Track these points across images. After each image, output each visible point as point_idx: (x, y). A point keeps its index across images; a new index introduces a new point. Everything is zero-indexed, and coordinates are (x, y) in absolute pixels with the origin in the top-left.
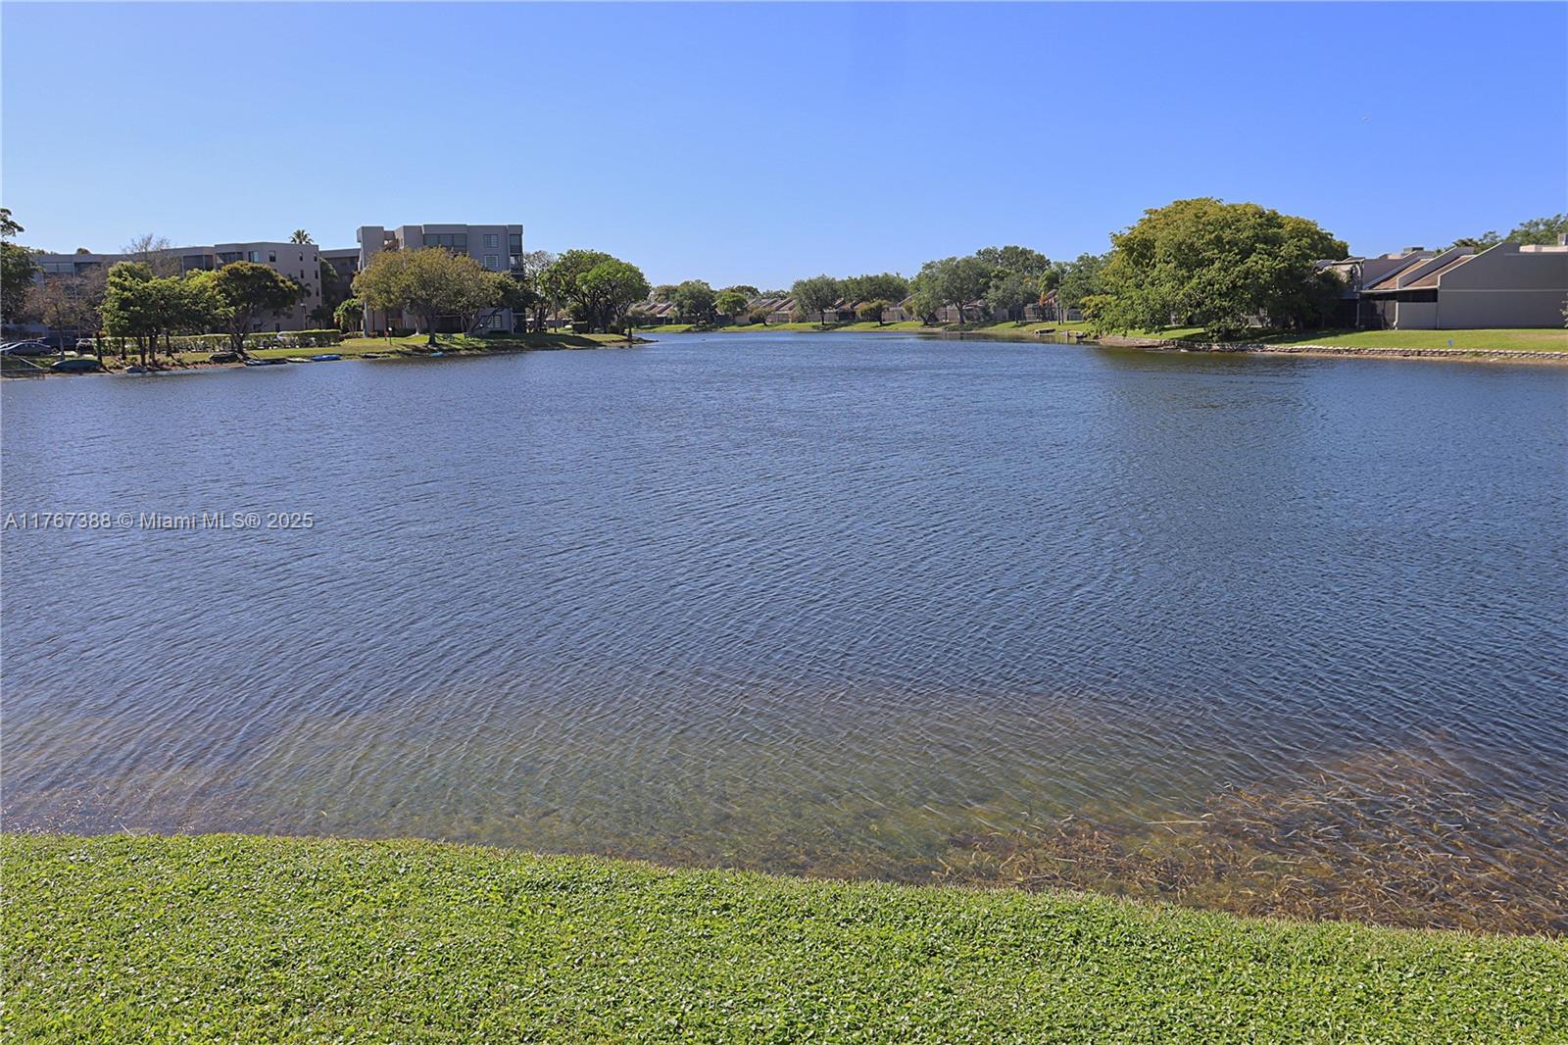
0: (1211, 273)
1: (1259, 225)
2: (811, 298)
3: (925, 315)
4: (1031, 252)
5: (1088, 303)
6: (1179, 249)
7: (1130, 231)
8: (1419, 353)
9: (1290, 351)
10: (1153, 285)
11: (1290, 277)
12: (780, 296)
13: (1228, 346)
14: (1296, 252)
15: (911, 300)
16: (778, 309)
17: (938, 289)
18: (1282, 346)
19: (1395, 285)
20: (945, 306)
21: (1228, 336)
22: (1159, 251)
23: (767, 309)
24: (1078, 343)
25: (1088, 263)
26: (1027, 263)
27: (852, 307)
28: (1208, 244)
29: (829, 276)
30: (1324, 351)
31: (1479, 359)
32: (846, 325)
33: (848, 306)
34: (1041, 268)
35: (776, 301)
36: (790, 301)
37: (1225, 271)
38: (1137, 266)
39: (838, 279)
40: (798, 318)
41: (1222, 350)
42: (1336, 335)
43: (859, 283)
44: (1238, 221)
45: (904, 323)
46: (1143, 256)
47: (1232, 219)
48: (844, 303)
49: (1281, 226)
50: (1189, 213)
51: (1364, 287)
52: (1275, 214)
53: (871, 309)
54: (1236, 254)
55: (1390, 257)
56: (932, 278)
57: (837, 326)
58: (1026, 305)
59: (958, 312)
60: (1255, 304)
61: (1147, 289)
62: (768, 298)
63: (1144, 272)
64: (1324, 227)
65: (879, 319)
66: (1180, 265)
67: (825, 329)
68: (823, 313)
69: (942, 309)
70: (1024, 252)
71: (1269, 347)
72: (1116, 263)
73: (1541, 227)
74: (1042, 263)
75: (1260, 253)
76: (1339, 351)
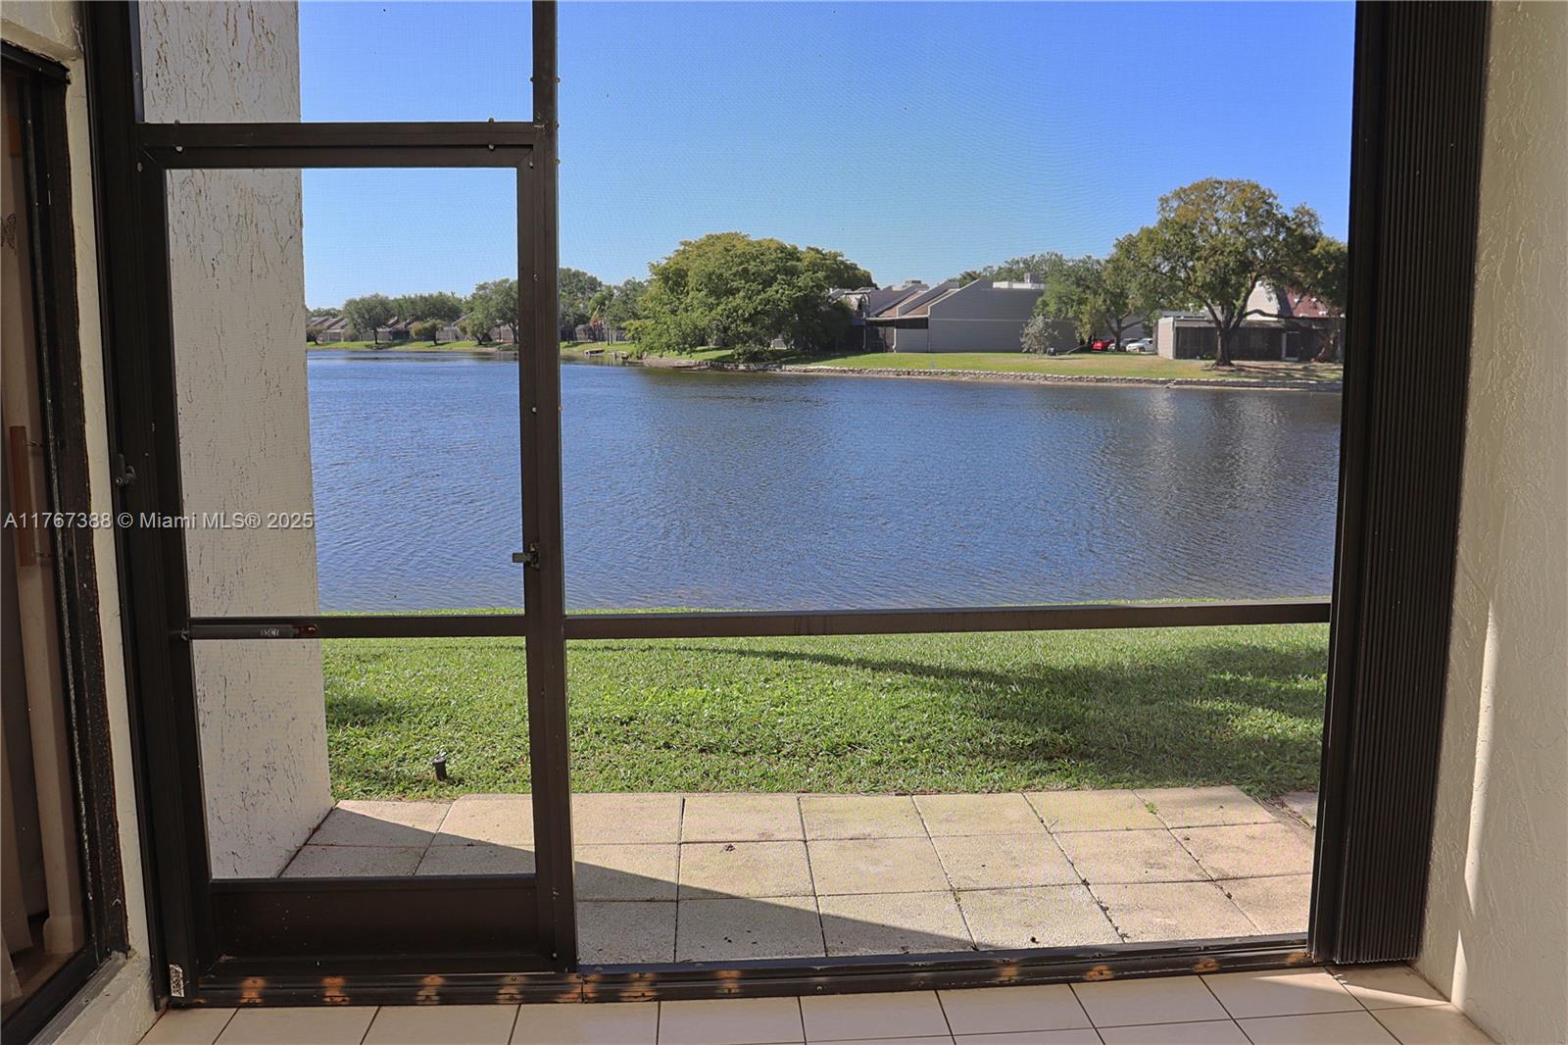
0: (738, 300)
1: (779, 258)
2: (364, 317)
3: (479, 335)
4: (584, 274)
5: (629, 327)
6: (710, 279)
7: (666, 261)
8: (909, 373)
9: (805, 371)
10: (687, 311)
11: (807, 304)
12: (331, 314)
13: (752, 366)
14: (811, 284)
15: (465, 320)
16: (329, 327)
17: (492, 310)
18: (798, 367)
19: (895, 314)
20: (499, 326)
21: (753, 357)
22: (692, 280)
23: (318, 327)
24: (624, 364)
25: (633, 289)
26: (580, 284)
27: (406, 326)
28: (735, 275)
29: (382, 294)
30: (832, 371)
31: (955, 378)
32: (400, 344)
33: (401, 326)
34: (594, 290)
35: (327, 320)
36: (341, 320)
37: (750, 298)
38: (672, 293)
39: (391, 298)
40: (351, 337)
41: (748, 370)
42: (845, 357)
43: (413, 302)
44: (762, 254)
45: (459, 343)
46: (677, 284)
47: (758, 253)
48: (397, 322)
49: (799, 260)
50: (719, 247)
51: (872, 314)
52: (796, 248)
53: (425, 329)
54: (759, 284)
55: (894, 289)
56: (486, 299)
57: (390, 346)
58: (576, 326)
59: (511, 333)
60: (775, 330)
61: (682, 315)
62: (319, 316)
63: (679, 299)
64: (849, 257)
65: (433, 338)
66: (711, 293)
67: (379, 348)
68: (376, 332)
69: (496, 330)
70: (577, 274)
71: (789, 367)
72: (652, 290)
73: (1022, 265)
74: (594, 284)
75: (780, 284)
76: (845, 371)
